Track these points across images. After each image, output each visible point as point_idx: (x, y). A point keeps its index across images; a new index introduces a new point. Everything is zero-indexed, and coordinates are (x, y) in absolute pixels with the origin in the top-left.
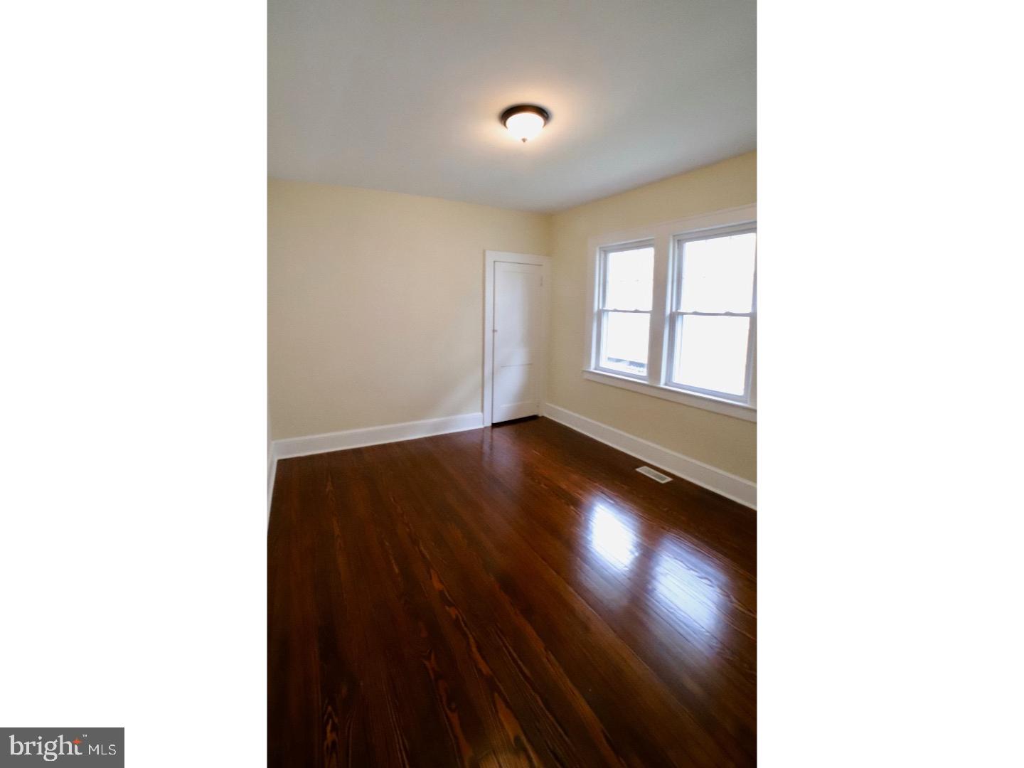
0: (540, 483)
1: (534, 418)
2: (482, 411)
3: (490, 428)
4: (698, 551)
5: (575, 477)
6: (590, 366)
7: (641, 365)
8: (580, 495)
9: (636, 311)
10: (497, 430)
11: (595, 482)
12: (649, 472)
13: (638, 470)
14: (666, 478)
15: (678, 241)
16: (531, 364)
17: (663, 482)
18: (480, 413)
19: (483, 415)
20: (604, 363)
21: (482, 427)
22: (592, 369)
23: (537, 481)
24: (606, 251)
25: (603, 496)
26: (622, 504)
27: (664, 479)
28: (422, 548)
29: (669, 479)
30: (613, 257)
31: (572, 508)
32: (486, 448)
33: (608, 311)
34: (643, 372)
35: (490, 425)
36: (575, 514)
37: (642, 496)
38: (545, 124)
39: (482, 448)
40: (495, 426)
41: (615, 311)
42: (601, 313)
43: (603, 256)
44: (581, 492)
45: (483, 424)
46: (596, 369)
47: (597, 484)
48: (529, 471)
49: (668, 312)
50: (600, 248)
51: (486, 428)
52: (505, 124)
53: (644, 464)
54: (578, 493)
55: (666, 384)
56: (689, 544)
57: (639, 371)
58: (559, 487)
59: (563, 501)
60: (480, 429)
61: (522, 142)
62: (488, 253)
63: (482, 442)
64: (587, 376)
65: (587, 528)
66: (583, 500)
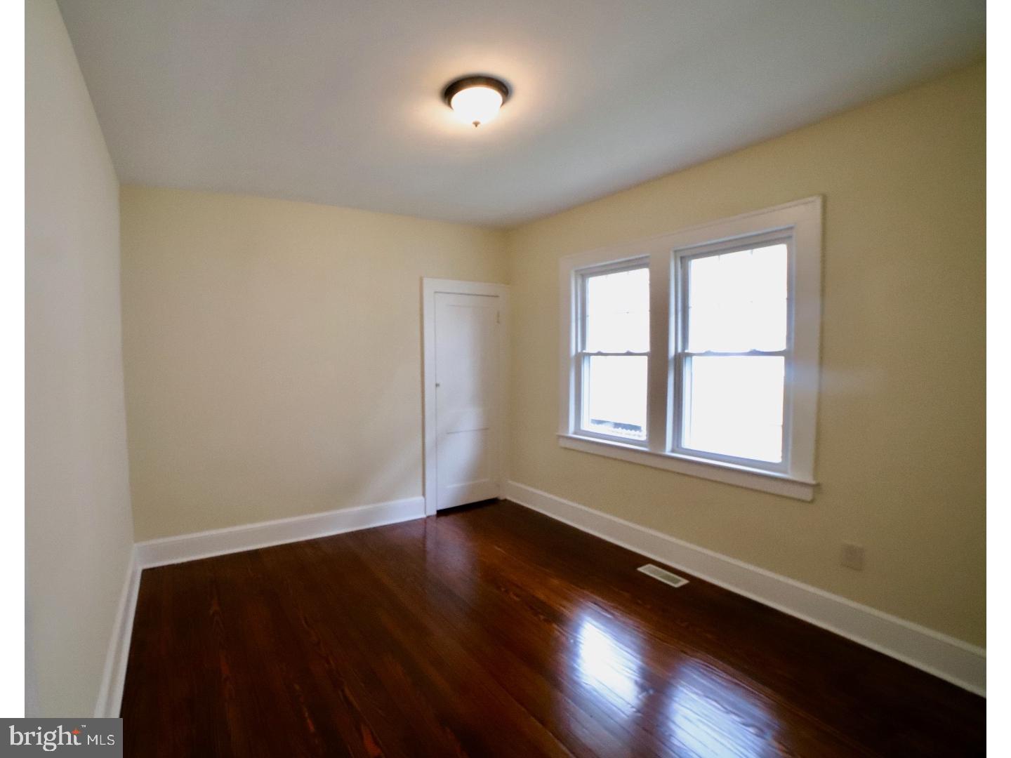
0: (506, 591)
1: (493, 502)
2: (424, 494)
3: (435, 518)
4: (736, 684)
5: (555, 582)
6: (568, 427)
7: (636, 428)
8: (564, 607)
9: (629, 354)
10: (443, 519)
11: (584, 589)
12: (654, 572)
13: (641, 569)
14: (679, 581)
15: (682, 258)
16: (486, 429)
17: (676, 586)
18: (421, 498)
19: (425, 500)
20: (586, 425)
21: (423, 516)
22: (571, 433)
23: (503, 589)
24: (584, 275)
25: (595, 607)
26: (623, 619)
27: (678, 581)
28: (347, 691)
29: (684, 582)
30: (594, 283)
31: (555, 626)
32: (430, 545)
33: (590, 355)
34: (642, 435)
35: (434, 513)
36: (559, 634)
37: (649, 607)
38: (503, 103)
39: (424, 544)
40: (441, 513)
41: (599, 354)
42: (581, 357)
43: (580, 281)
44: (565, 603)
45: (425, 513)
46: (575, 433)
47: (585, 592)
48: (489, 575)
49: (672, 353)
50: (576, 271)
51: (428, 517)
52: (449, 104)
53: (646, 561)
54: (561, 605)
55: (673, 451)
56: (724, 675)
57: (639, 436)
58: (533, 596)
59: (542, 617)
60: (421, 519)
61: (474, 126)
62: (426, 281)
63: (425, 537)
64: (563, 443)
65: (576, 655)
66: (566, 612)
